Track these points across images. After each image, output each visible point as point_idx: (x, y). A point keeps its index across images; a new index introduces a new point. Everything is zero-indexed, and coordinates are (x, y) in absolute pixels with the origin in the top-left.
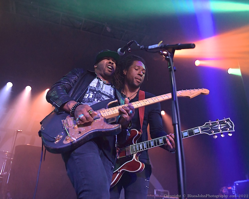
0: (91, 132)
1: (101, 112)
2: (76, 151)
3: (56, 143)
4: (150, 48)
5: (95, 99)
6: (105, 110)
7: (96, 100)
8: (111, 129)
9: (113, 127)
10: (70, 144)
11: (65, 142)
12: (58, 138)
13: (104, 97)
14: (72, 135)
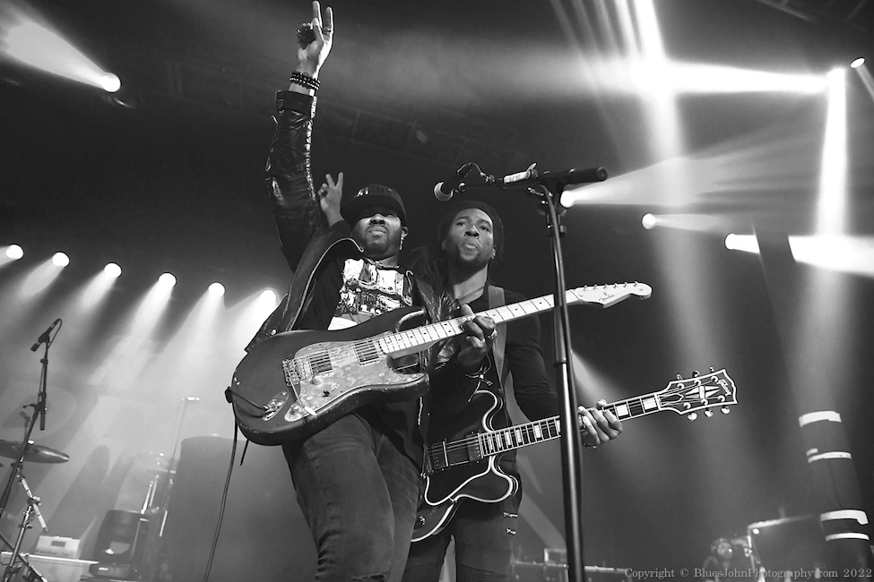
0: (354, 392)
1: (381, 340)
2: (316, 438)
3: (266, 419)
4: (508, 181)
5: (362, 306)
6: (392, 337)
7: (364, 307)
8: (404, 386)
9: (410, 380)
10: (301, 422)
11: (288, 418)
12: (274, 407)
13: (384, 299)
14: (308, 399)
